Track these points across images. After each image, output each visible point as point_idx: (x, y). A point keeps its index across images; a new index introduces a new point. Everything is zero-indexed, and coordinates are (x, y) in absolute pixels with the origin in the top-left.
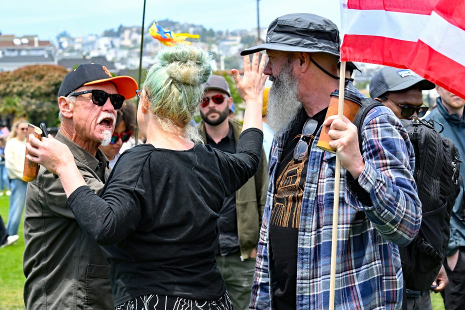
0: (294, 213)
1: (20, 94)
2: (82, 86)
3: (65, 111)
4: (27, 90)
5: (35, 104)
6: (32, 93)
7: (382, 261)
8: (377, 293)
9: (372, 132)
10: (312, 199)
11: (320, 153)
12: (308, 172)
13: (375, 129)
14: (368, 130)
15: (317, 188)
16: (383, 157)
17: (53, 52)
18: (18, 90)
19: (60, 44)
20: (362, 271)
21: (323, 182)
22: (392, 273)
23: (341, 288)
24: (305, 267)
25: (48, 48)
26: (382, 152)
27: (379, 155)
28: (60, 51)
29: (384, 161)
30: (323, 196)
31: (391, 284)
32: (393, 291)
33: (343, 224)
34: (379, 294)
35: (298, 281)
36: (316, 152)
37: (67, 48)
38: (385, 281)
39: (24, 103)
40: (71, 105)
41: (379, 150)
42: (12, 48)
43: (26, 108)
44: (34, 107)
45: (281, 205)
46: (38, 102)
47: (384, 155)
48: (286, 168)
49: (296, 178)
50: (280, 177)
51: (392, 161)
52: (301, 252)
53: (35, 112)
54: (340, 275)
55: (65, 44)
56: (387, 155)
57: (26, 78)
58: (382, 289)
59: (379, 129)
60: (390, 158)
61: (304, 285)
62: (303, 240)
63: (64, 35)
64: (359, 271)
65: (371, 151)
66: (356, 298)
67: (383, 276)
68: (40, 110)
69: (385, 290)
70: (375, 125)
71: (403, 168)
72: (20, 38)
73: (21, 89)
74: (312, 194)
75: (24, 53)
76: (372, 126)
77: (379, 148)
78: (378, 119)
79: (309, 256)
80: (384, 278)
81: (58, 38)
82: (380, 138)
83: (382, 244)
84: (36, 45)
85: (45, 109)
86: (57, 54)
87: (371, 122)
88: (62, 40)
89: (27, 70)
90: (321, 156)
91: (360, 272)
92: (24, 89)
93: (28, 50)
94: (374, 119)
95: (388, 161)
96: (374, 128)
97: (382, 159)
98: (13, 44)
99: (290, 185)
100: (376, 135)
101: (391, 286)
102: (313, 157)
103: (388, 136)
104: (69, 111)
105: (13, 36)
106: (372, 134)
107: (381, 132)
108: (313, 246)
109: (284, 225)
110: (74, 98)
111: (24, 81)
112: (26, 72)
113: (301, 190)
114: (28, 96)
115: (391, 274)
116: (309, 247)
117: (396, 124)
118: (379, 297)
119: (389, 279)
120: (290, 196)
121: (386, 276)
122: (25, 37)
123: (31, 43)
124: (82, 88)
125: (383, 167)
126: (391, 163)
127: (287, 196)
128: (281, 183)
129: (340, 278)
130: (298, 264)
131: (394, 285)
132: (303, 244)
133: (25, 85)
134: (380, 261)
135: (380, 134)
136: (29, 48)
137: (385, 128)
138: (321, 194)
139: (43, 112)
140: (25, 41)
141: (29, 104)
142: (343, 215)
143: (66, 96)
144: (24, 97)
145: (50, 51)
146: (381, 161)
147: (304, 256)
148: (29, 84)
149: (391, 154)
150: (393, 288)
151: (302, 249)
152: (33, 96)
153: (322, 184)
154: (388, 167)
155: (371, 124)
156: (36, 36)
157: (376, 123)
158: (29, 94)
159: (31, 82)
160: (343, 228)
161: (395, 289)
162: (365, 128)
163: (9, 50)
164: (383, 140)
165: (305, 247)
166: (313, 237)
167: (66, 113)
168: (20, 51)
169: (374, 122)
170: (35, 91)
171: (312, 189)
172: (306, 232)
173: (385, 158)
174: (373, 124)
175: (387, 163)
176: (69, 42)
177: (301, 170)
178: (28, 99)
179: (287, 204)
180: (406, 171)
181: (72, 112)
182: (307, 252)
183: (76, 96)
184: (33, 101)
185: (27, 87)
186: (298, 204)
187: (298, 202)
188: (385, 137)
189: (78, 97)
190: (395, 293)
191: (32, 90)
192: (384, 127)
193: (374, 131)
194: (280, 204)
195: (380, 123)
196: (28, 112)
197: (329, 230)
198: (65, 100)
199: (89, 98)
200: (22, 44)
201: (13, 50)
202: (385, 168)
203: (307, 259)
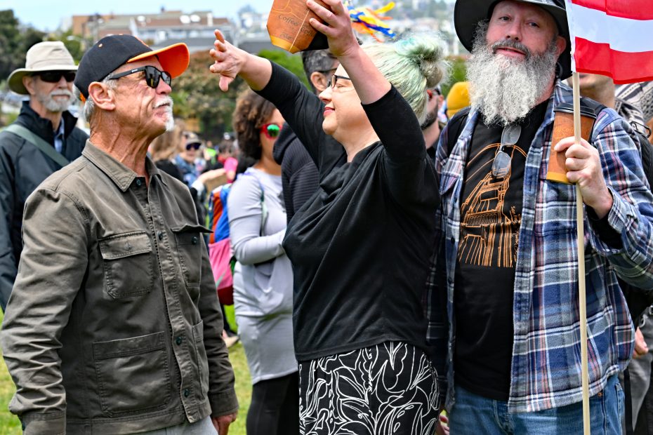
0: (500, 248)
1: (188, 89)
2: (125, 63)
3: (104, 102)
4: (197, 83)
5: (207, 101)
6: (204, 88)
7: (613, 307)
8: (609, 348)
9: (607, 143)
10: (530, 229)
11: (536, 169)
12: (524, 193)
13: (611, 139)
14: (602, 140)
15: (535, 215)
16: (623, 177)
17: (232, 34)
18: (185, 84)
19: (243, 21)
20: (599, 320)
21: (542, 208)
22: (627, 320)
23: (573, 344)
24: (523, 318)
25: (226, 27)
26: (621, 170)
27: (617, 173)
28: (242, 31)
29: (624, 182)
30: (542, 225)
31: (624, 335)
32: (626, 344)
33: (572, 261)
34: (612, 349)
35: (515, 337)
36: (531, 168)
37: (252, 27)
38: (617, 332)
39: (193, 100)
40: (110, 93)
41: (619, 167)
42: (178, 27)
43: (195, 106)
44: (206, 106)
45: (477, 238)
46: (212, 99)
47: (624, 173)
48: (477, 188)
49: (497, 201)
50: (468, 200)
51: (634, 182)
52: (518, 298)
53: (208, 112)
54: (572, 327)
55: (249, 23)
56: (627, 174)
57: (197, 67)
58: (614, 343)
59: (615, 138)
60: (631, 178)
61: (522, 342)
62: (521, 282)
63: (247, 9)
64: (594, 320)
65: (607, 167)
66: (593, 356)
67: (615, 326)
68: (214, 110)
69: (618, 344)
70: (610, 134)
71: (645, 190)
72: (189, 15)
73: (189, 82)
74: (530, 222)
75: (194, 34)
76: (606, 135)
77: (618, 164)
78: (612, 125)
79: (528, 304)
80: (617, 328)
81: (240, 14)
82: (617, 150)
83: (612, 284)
84: (210, 23)
85: (221, 107)
86: (237, 36)
87: (605, 130)
88: (245, 16)
89: (198, 57)
90: (538, 173)
91: (597, 321)
92: (194, 82)
93: (199, 31)
94: (609, 126)
95: (629, 182)
96: (609, 137)
97: (620, 178)
98: (179, 22)
99: (487, 211)
100: (612, 147)
101: (624, 339)
102: (529, 175)
103: (625, 148)
104: (110, 100)
105: (179, 13)
106: (607, 145)
107: (618, 143)
108: (531, 291)
109: (486, 264)
110: (113, 81)
111: (193, 71)
112: (196, 60)
113: (506, 217)
114: (198, 91)
115: (625, 322)
116: (527, 292)
117: (629, 131)
118: (612, 353)
119: (622, 329)
120: (492, 225)
121: (619, 325)
122: (196, 13)
123: (204, 21)
124: (124, 66)
125: (623, 189)
126: (632, 184)
127: (486, 225)
128: (471, 208)
129: (572, 331)
130: (514, 315)
131: (629, 335)
132: (521, 288)
133: (195, 77)
134: (611, 307)
135: (616, 145)
136: (201, 27)
137: (621, 137)
138: (540, 223)
139: (219, 112)
140: (196, 18)
141: (200, 101)
142: (571, 249)
143: (101, 80)
144: (194, 92)
145: (228, 31)
146: (619, 182)
147: (522, 305)
148: (200, 76)
149: (632, 173)
150: (627, 340)
151: (520, 295)
152: (205, 91)
153: (540, 210)
154: (628, 190)
155: (606, 132)
156: (210, 12)
157: (611, 132)
158: (200, 89)
159: (202, 72)
160: (572, 266)
161: (629, 342)
162: (599, 137)
163: (174, 31)
164: (621, 153)
165: (524, 291)
166: (532, 278)
167: (105, 103)
168: (188, 31)
169: (609, 130)
170: (208, 84)
171: (531, 216)
172: (525, 272)
173: (625, 178)
174: (608, 132)
175: (627, 185)
176: (254, 20)
177: (505, 191)
178: (199, 95)
179: (487, 236)
180: (648, 194)
181: (113, 101)
182: (525, 298)
183: (117, 78)
184: (206, 97)
185: (198, 79)
186: (504, 235)
187: (504, 233)
188: (624, 149)
189: (120, 80)
190: (629, 346)
191: (204, 83)
192: (620, 135)
193: (609, 141)
194: (475, 236)
195: (616, 131)
196: (199, 113)
197: (555, 270)
198: (100, 87)
199: (138, 79)
200: (192, 23)
201: (180, 31)
202: (625, 191)
203: (525, 307)
